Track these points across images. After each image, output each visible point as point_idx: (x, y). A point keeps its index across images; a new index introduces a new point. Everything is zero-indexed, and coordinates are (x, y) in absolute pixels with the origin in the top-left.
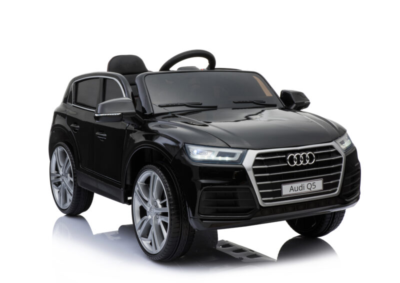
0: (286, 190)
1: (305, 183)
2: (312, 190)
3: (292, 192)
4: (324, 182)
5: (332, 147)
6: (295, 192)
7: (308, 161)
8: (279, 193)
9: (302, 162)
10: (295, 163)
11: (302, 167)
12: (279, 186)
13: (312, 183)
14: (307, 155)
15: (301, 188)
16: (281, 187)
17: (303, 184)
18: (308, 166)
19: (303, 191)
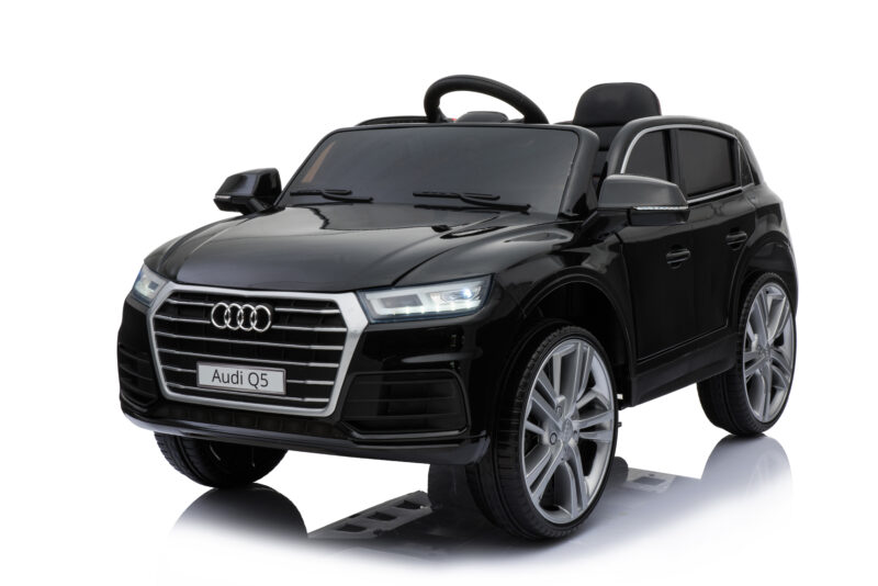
0: (206, 374)
1: (245, 371)
2: (260, 389)
3: (217, 383)
4: (288, 377)
5: (333, 305)
6: (222, 385)
7: (254, 325)
8: (193, 379)
9: (240, 324)
10: (227, 323)
11: (240, 334)
12: (193, 363)
13: (259, 372)
14: (254, 310)
15: (235, 378)
16: (195, 368)
17: (240, 370)
18: (253, 335)
19: (238, 386)
